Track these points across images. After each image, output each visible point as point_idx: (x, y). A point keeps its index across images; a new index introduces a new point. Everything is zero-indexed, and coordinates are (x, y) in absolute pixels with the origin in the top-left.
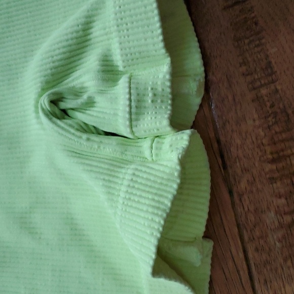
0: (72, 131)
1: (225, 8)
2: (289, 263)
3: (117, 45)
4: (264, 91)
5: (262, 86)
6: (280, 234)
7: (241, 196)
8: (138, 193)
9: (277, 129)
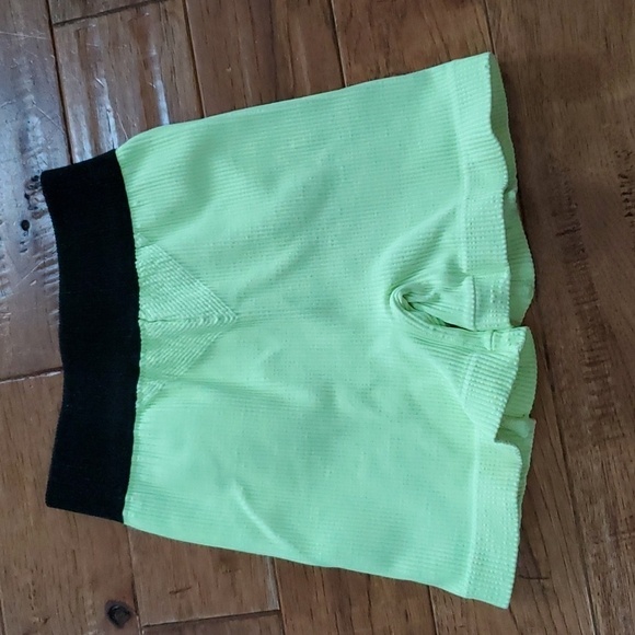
0: (421, 321)
1: (558, 235)
2: (597, 447)
3: (465, 253)
4: (586, 307)
5: (585, 303)
6: (591, 424)
7: (561, 391)
8: (483, 377)
9: (595, 339)
